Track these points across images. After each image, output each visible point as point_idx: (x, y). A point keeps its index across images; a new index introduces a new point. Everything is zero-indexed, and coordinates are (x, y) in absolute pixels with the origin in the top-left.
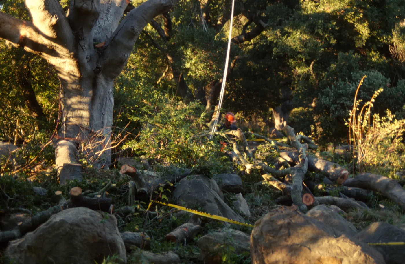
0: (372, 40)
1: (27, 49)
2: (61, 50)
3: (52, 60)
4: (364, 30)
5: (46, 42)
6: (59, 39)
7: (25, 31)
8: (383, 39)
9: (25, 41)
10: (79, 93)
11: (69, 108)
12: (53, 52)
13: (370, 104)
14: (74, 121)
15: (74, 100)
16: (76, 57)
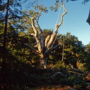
0: (74, 54)
1: (37, 53)
2: (42, 54)
3: (40, 55)
4: (73, 53)
5: (40, 53)
6: (42, 52)
7: (37, 51)
8: (75, 54)
9: (37, 52)
10: (43, 60)
11: (41, 61)
12: (40, 54)
13: (79, 62)
14: (42, 63)
15: (42, 60)
16: (43, 55)
